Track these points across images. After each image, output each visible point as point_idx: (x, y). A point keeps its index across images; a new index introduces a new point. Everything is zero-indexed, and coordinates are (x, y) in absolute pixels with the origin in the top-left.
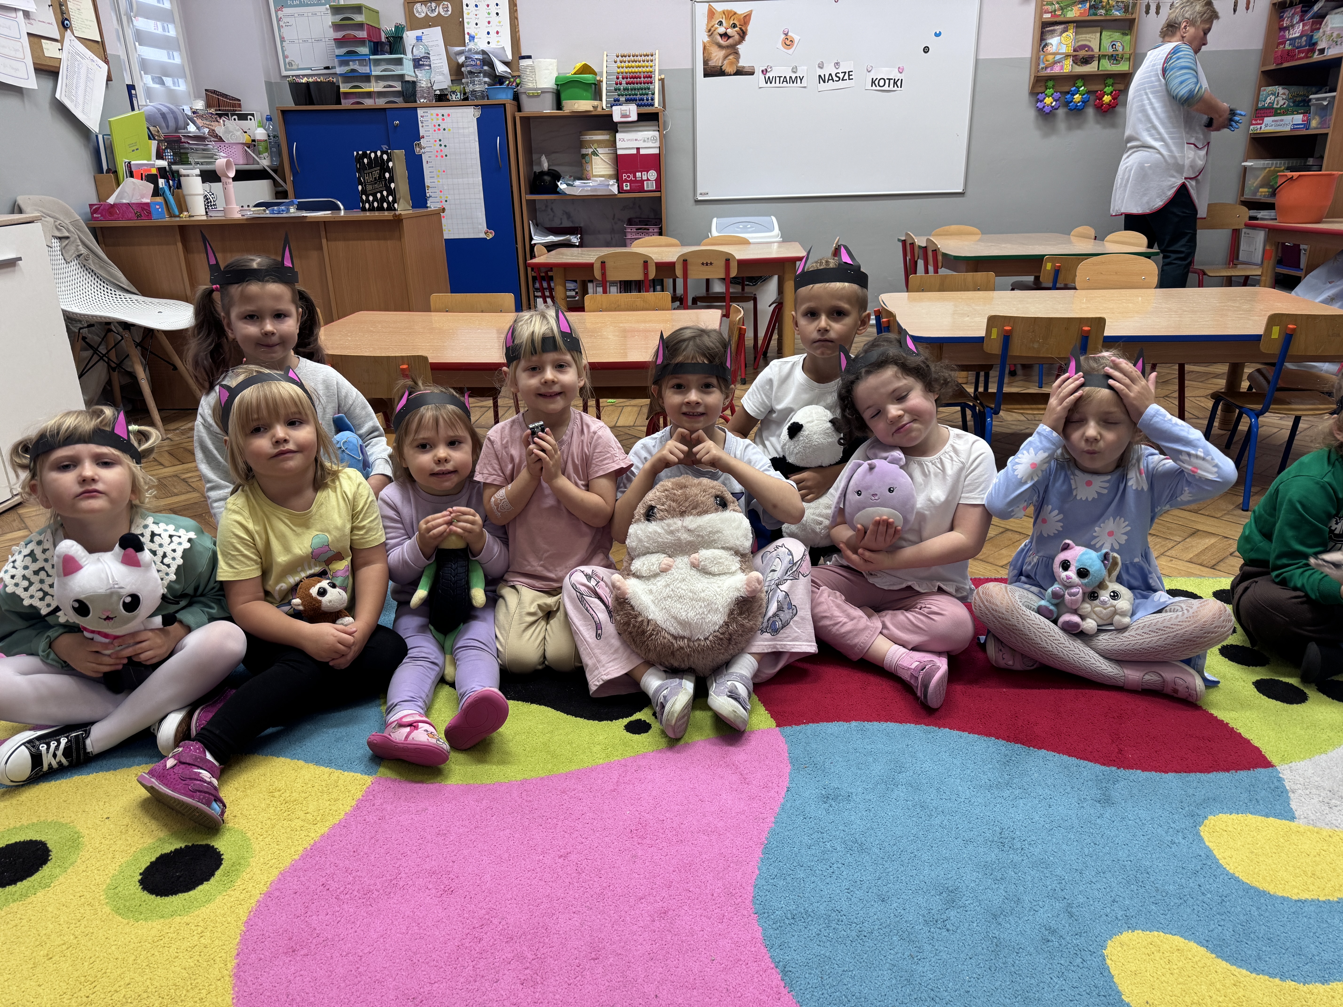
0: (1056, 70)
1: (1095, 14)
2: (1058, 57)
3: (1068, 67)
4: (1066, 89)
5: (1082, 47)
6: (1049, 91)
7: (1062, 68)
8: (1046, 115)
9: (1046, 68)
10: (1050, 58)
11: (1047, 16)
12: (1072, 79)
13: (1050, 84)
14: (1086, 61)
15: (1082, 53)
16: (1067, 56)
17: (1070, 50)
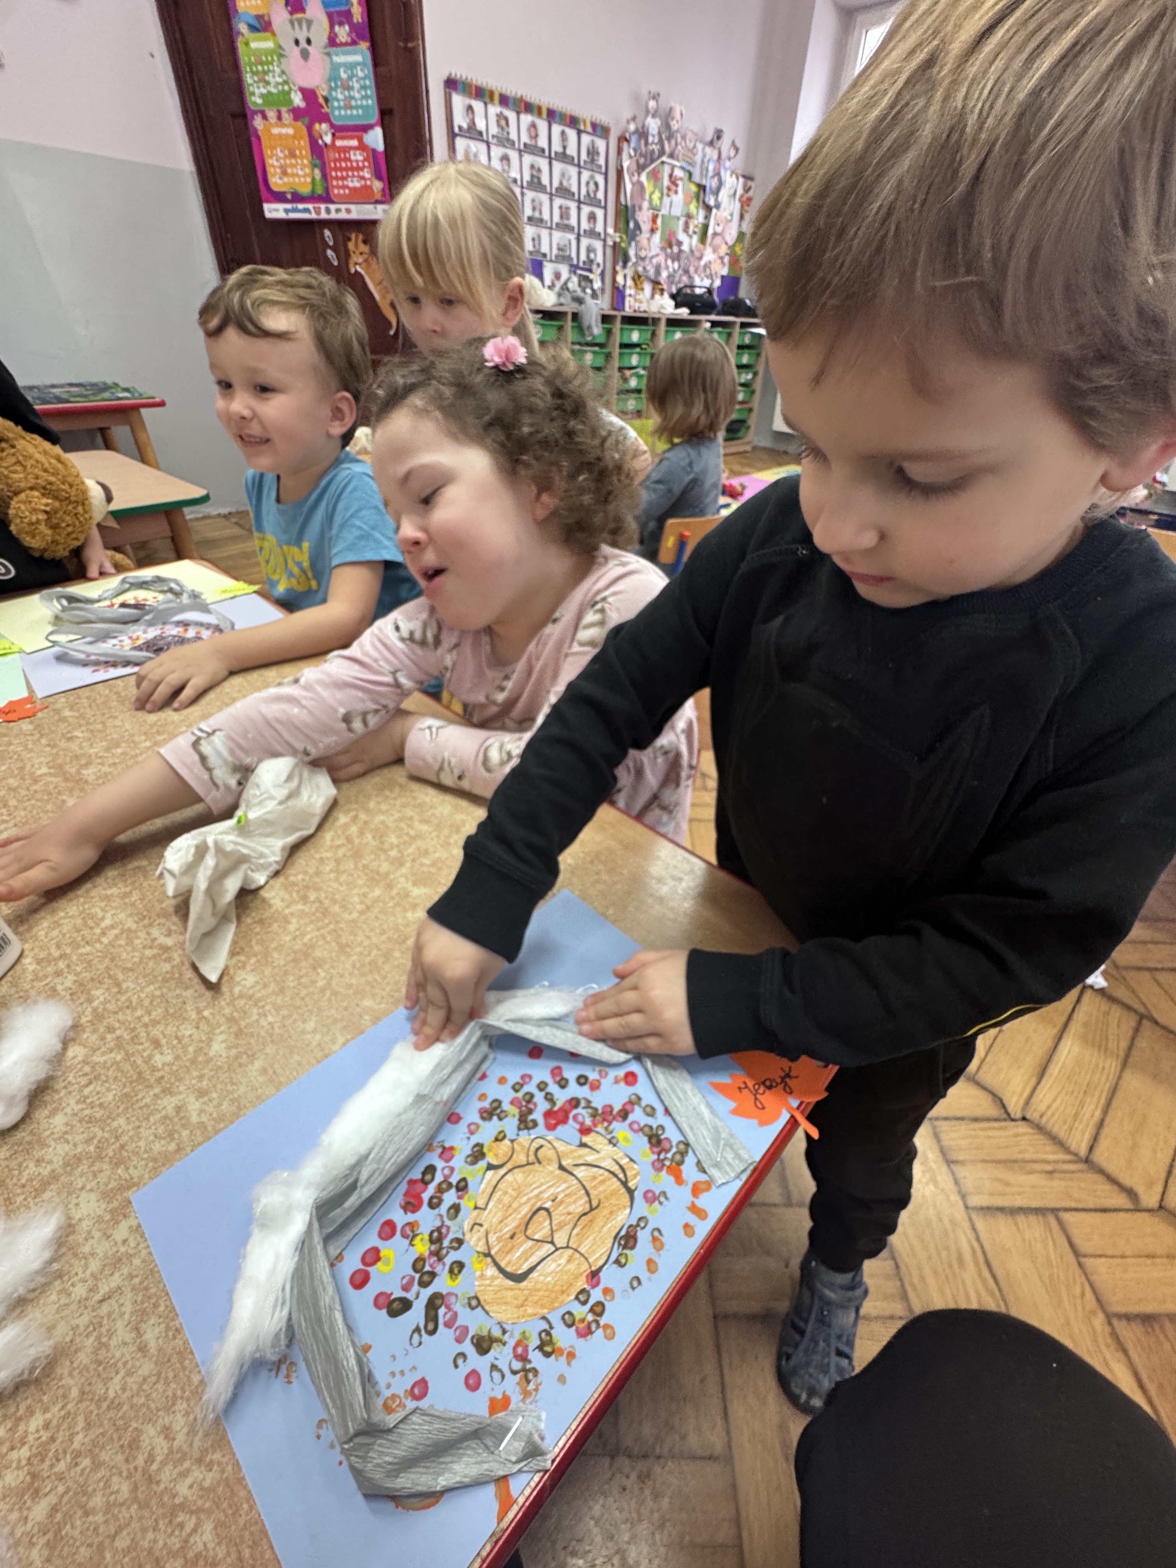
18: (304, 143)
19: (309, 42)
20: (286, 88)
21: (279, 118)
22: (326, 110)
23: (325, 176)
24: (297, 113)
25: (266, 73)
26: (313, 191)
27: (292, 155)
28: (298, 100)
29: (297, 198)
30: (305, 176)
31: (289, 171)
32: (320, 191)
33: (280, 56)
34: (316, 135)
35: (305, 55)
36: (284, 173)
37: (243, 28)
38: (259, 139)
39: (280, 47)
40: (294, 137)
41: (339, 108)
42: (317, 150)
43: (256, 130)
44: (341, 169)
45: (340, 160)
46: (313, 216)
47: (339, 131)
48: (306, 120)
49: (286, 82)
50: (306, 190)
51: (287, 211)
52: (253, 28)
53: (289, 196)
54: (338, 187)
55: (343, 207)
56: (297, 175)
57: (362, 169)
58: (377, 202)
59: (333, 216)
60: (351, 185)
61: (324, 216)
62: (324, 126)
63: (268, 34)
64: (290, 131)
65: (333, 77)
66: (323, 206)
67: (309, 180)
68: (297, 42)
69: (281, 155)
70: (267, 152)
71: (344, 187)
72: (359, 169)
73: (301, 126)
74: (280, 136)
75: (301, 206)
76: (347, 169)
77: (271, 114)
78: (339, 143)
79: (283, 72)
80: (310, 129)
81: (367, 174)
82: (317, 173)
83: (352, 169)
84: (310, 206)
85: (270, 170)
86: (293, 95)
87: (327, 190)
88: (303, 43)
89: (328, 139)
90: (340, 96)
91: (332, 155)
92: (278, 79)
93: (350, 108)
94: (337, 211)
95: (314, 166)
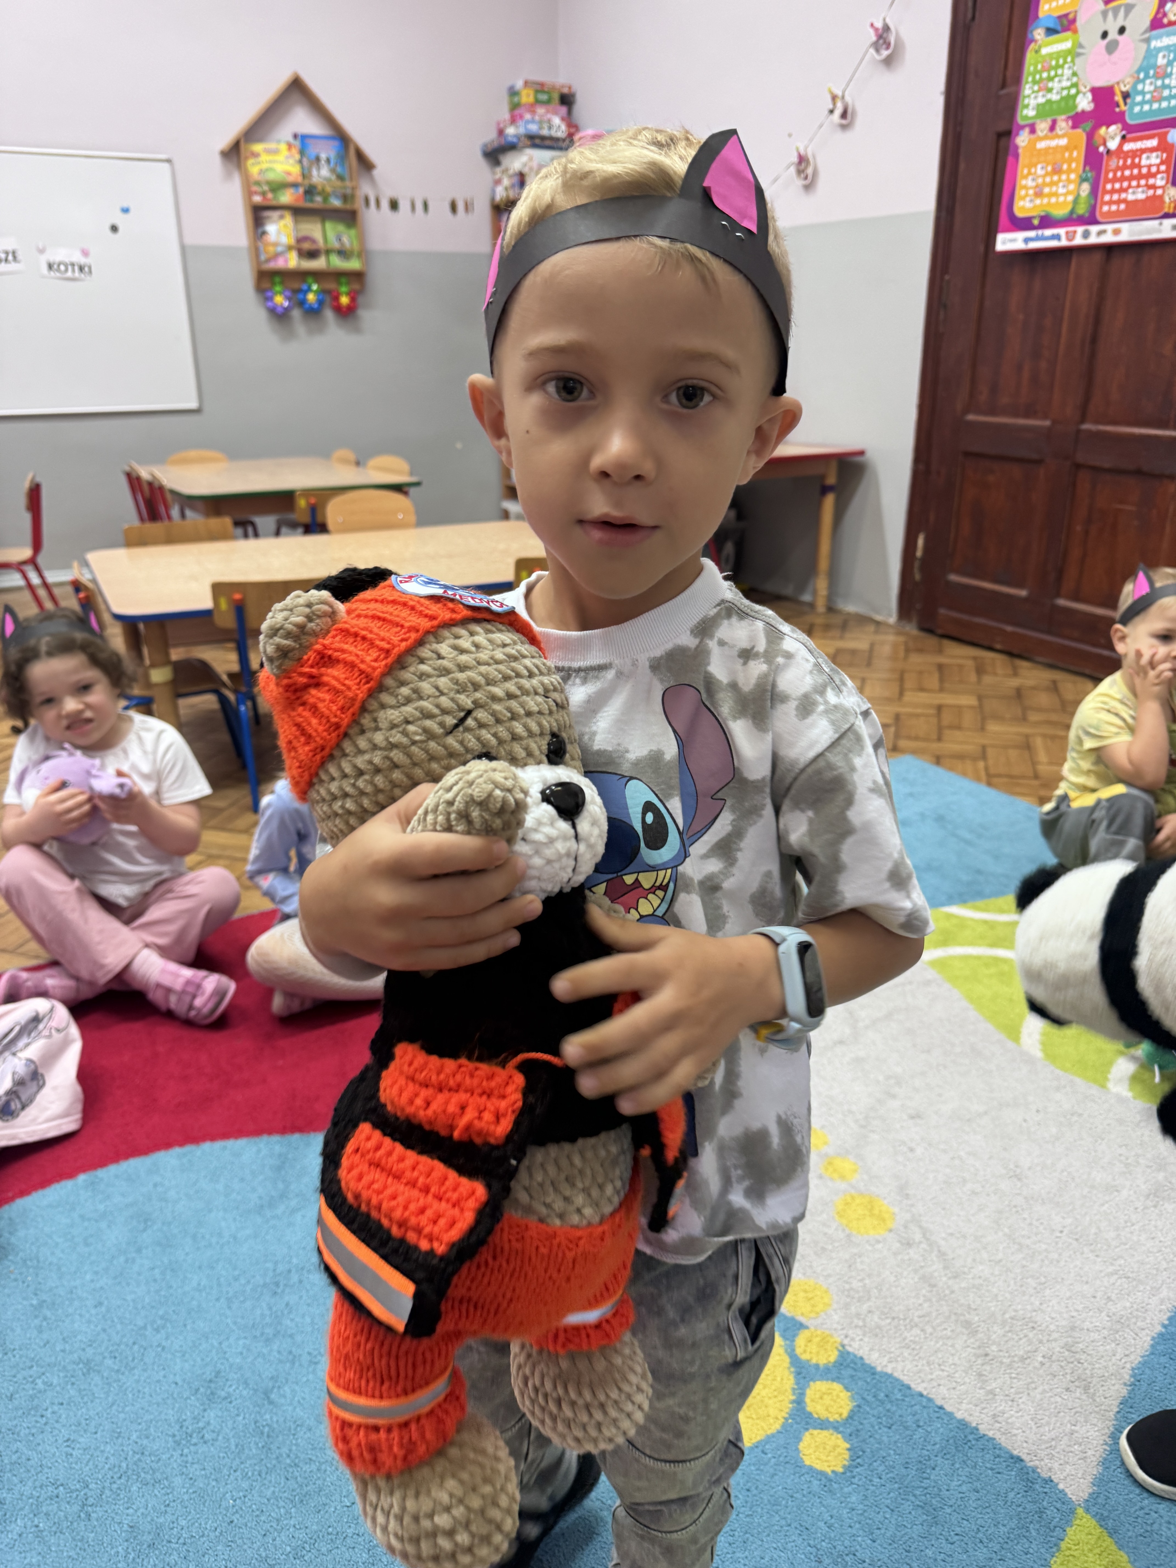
0: (280, 264)
1: (312, 201)
2: (280, 249)
3: (292, 261)
4: (296, 285)
5: (305, 239)
6: (278, 288)
7: (286, 261)
8: (280, 317)
9: (268, 260)
10: (271, 249)
11: (257, 199)
12: (302, 275)
13: (277, 279)
14: (312, 254)
15: (306, 246)
16: (290, 248)
17: (292, 241)
18: (1079, 153)
19: (1122, 30)
20: (1073, 91)
21: (1052, 128)
22: (1123, 107)
23: (1095, 192)
24: (1077, 120)
25: (1050, 79)
26: (1072, 211)
27: (1057, 171)
28: (1085, 103)
29: (1047, 222)
30: (1068, 193)
31: (1046, 190)
32: (1082, 210)
34: (1097, 140)
35: (1112, 48)
36: (1039, 194)
37: (1038, 34)
38: (1017, 156)
39: (1081, 46)
40: (1066, 148)
41: (1143, 103)
42: (1094, 160)
43: (1016, 147)
44: (1123, 179)
45: (1125, 167)
46: (1063, 243)
47: (1131, 131)
48: (1088, 126)
49: (1075, 85)
50: (1060, 212)
51: (1027, 240)
52: (1050, 31)
53: (1036, 222)
54: (1111, 203)
55: (1110, 227)
56: (1056, 194)
57: (1154, 176)
58: (1167, 216)
59: (1093, 240)
60: (1131, 197)
61: (1079, 241)
62: (1113, 128)
63: (1068, 34)
64: (1063, 142)
65: (1146, 66)
66: (1080, 230)
67: (1070, 198)
68: (1105, 35)
69: (1040, 172)
70: (1022, 170)
71: (1118, 202)
72: (1150, 175)
73: (1080, 134)
74: (1047, 149)
75: (1048, 232)
76: (1131, 178)
77: (1043, 127)
78: (1128, 147)
79: (1074, 74)
80: (1090, 136)
81: (1160, 181)
82: (1086, 188)
83: (1140, 177)
84: (1062, 231)
85: (1020, 193)
86: (1079, 98)
87: (1093, 209)
88: (1113, 35)
89: (1113, 145)
90: (1148, 88)
91: (1113, 163)
92: (1066, 84)
93: (1160, 99)
94: (1100, 233)
95: (1083, 180)
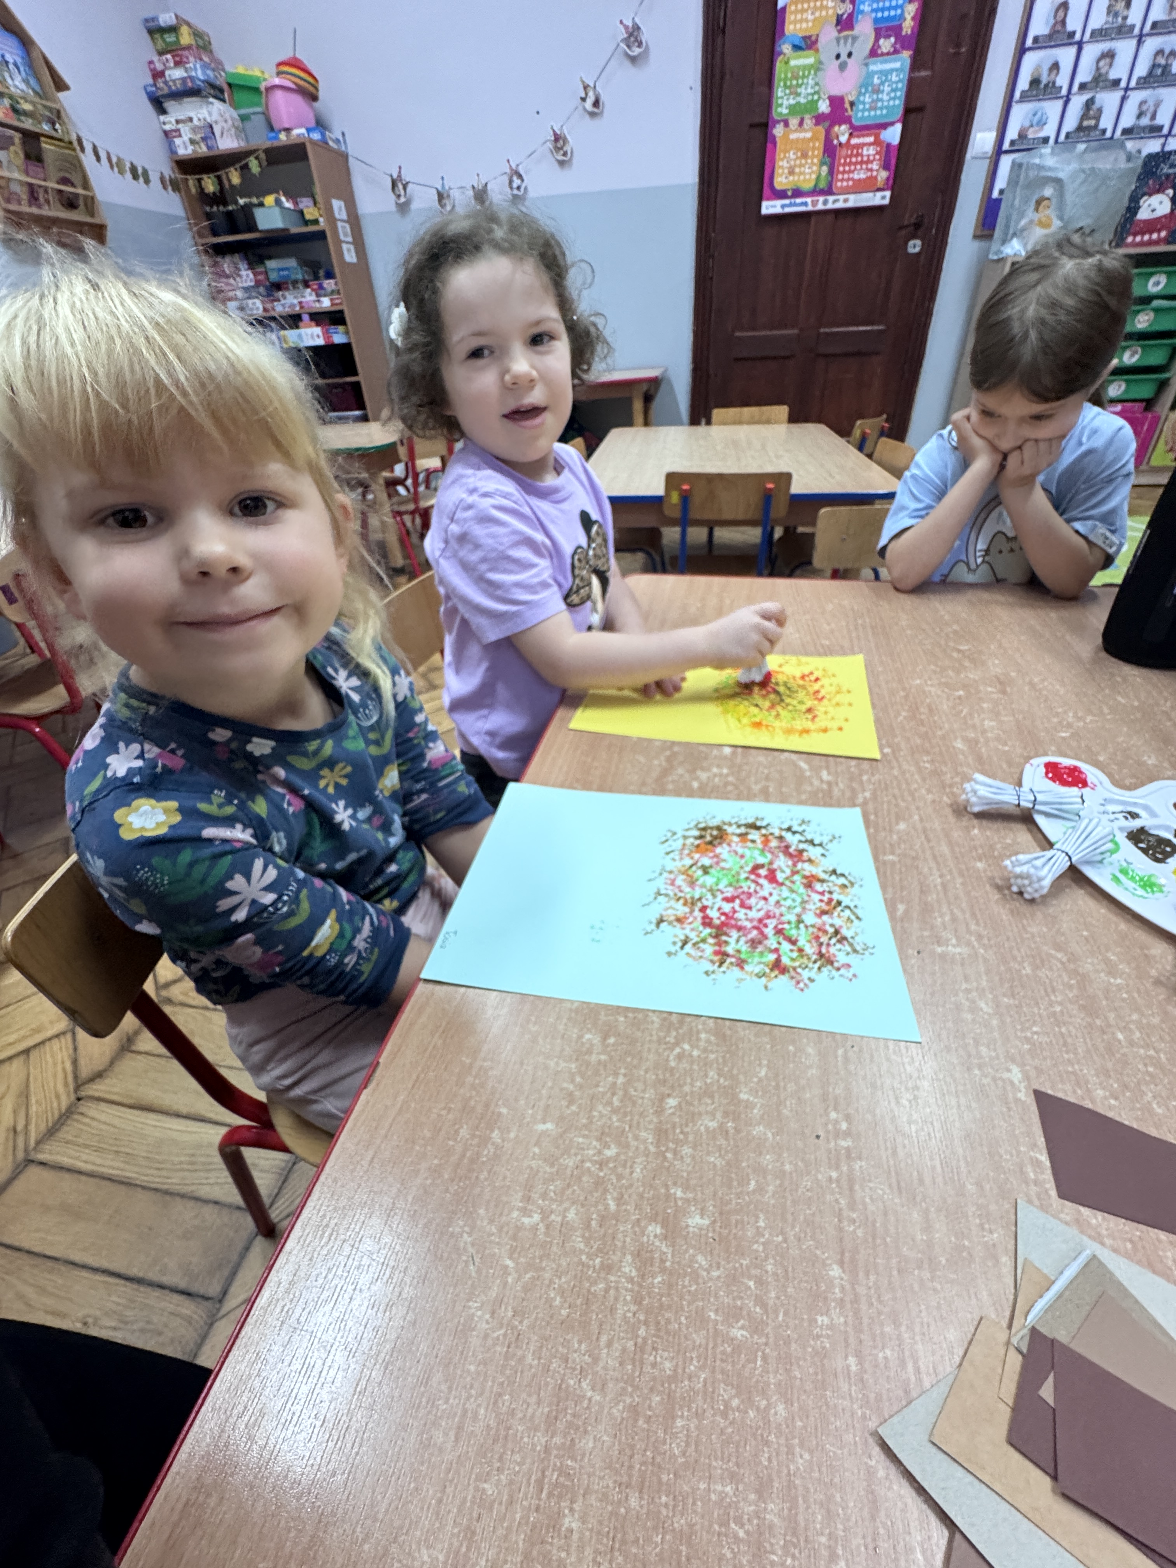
18: (819, 144)
19: (850, 55)
20: (816, 97)
21: (801, 124)
22: (850, 112)
23: (831, 172)
24: (819, 119)
25: (799, 86)
26: (816, 186)
27: (804, 156)
28: (824, 107)
29: (798, 193)
30: (813, 173)
31: (797, 170)
32: (823, 185)
33: (818, 70)
34: (833, 135)
35: (843, 67)
36: (791, 173)
37: (786, 49)
38: (775, 143)
39: (821, 63)
40: (810, 139)
41: (863, 110)
42: (830, 150)
43: (774, 137)
44: (851, 163)
45: (851, 156)
46: (810, 208)
47: (856, 130)
48: (827, 124)
49: (817, 93)
50: (807, 186)
51: (784, 206)
52: (796, 48)
53: (789, 193)
54: (842, 180)
55: (841, 198)
56: (803, 174)
57: (871, 162)
58: (879, 190)
59: (830, 206)
60: (856, 177)
61: (820, 207)
62: (844, 127)
63: (811, 52)
64: (809, 135)
65: (866, 84)
66: (821, 199)
67: (814, 176)
68: (838, 56)
69: (791, 156)
70: (780, 154)
71: (847, 180)
72: (868, 162)
73: (821, 130)
74: (797, 140)
75: (798, 201)
76: (856, 163)
77: (794, 122)
78: (854, 141)
80: (828, 132)
81: (875, 166)
82: (825, 169)
83: (862, 163)
84: (809, 200)
85: (778, 170)
86: (820, 103)
87: (830, 185)
88: (844, 57)
89: (843, 139)
90: (867, 99)
91: (844, 152)
92: (810, 91)
93: (875, 109)
94: (835, 201)
95: (822, 163)
